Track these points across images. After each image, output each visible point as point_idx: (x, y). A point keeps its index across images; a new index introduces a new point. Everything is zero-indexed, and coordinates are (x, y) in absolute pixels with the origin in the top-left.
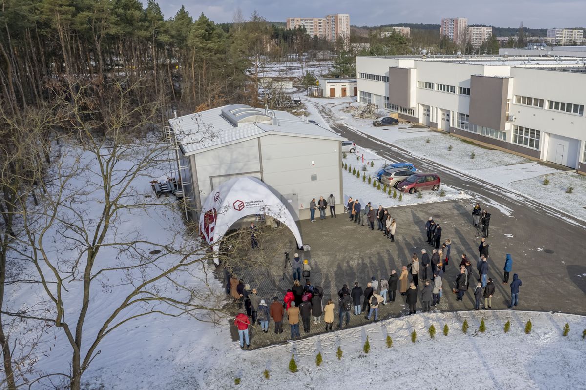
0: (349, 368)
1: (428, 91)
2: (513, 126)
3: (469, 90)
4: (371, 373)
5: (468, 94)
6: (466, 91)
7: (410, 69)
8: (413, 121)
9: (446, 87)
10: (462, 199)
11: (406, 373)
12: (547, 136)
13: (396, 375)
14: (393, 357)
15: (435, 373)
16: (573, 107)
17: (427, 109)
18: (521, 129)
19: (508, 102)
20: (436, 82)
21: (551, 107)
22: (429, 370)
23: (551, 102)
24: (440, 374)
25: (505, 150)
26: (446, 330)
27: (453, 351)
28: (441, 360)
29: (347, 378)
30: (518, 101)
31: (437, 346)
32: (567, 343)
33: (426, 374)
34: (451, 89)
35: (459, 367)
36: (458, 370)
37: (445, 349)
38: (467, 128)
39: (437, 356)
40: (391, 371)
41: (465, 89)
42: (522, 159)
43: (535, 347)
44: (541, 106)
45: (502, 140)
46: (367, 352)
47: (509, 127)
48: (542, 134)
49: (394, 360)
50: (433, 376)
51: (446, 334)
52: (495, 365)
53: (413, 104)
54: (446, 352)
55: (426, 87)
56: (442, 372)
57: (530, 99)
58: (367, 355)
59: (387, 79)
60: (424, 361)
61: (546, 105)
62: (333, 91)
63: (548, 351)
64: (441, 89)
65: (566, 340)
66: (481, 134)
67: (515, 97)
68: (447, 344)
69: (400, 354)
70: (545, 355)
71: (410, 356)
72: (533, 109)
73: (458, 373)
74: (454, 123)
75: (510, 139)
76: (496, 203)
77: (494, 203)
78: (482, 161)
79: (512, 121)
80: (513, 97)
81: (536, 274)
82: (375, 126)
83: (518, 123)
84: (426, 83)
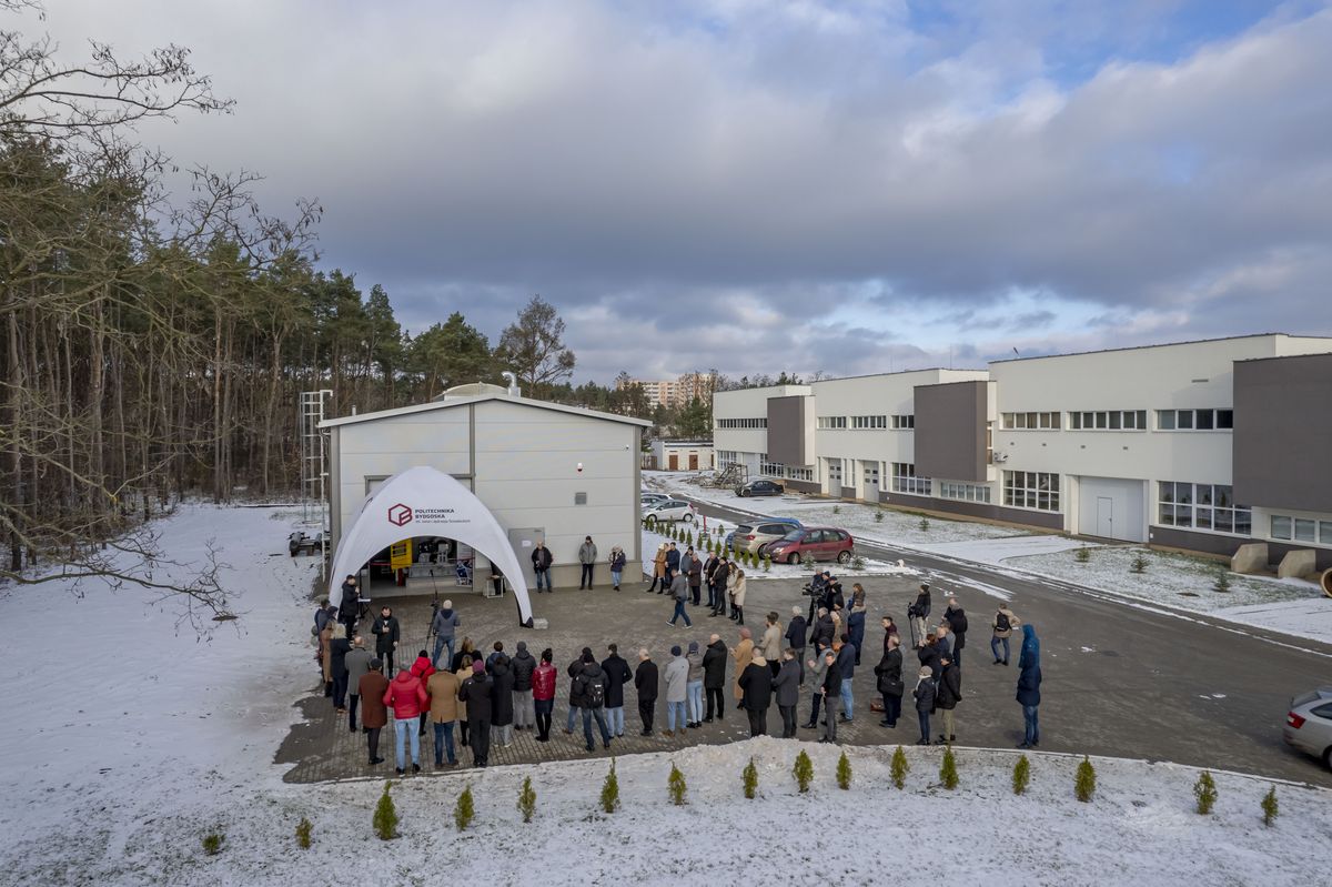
0: (544, 842)
1: (837, 433)
2: (1002, 474)
3: (911, 418)
4: (607, 856)
5: (911, 425)
6: (906, 422)
7: (803, 397)
8: (812, 491)
9: (869, 420)
10: (900, 574)
11: (711, 866)
12: (1074, 482)
13: (678, 867)
14: (681, 827)
15: (800, 870)
16: (1122, 416)
17: (835, 464)
18: (1020, 475)
19: (989, 428)
20: (849, 411)
21: (1076, 425)
22: (782, 861)
23: (1076, 416)
24: (818, 874)
25: (991, 521)
26: (843, 777)
27: (860, 822)
28: (823, 841)
29: (529, 862)
30: (1009, 424)
31: (814, 809)
32: (1219, 831)
33: (772, 870)
34: (878, 422)
35: (879, 863)
36: (874, 867)
37: (838, 818)
38: (912, 490)
39: (813, 832)
40: (665, 858)
41: (904, 418)
42: (1026, 532)
43: (1114, 832)
44: (1057, 425)
45: (983, 502)
46: (610, 809)
47: (994, 474)
48: (1064, 483)
49: (683, 833)
50: (792, 877)
51: (844, 786)
52: (993, 865)
53: (810, 458)
54: (842, 824)
55: (833, 426)
56: (822, 871)
57: (1032, 416)
58: (609, 815)
59: (765, 423)
60: (770, 839)
61: (1067, 422)
62: (674, 461)
63: (1159, 845)
64: (860, 426)
65: (1211, 825)
66: (939, 497)
67: (1001, 418)
68: (844, 807)
69: (705, 822)
70: (1152, 852)
71: (731, 827)
72: (1040, 435)
73: (871, 876)
74: (888, 483)
75: (999, 499)
76: (974, 581)
77: (970, 582)
78: (943, 533)
79: (1000, 462)
80: (998, 417)
81: (1085, 688)
82: (740, 496)
83: (1013, 466)
84: (833, 419)
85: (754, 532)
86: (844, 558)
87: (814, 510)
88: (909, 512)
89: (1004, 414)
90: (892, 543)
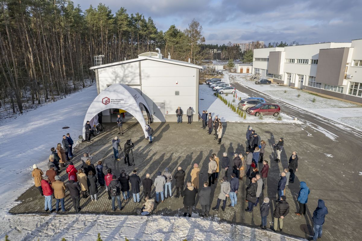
1: (292, 65)
2: (349, 83)
3: (318, 61)
5: (317, 63)
7: (281, 52)
8: (280, 83)
9: (303, 60)
10: (295, 124)
17: (290, 75)
18: (357, 84)
19: (347, 66)
20: (296, 57)
25: (341, 99)
30: (356, 64)
34: (305, 61)
38: (314, 86)
41: (315, 61)
42: (355, 105)
45: (340, 92)
47: (346, 83)
53: (281, 72)
55: (290, 62)
59: (267, 60)
62: (242, 70)
64: (299, 62)
66: (323, 89)
74: (306, 83)
75: (347, 92)
76: (323, 129)
77: (321, 130)
78: (320, 104)
79: (349, 78)
80: (352, 62)
81: (353, 200)
82: (256, 84)
83: (354, 80)
84: (290, 59)
85: (245, 103)
86: (276, 115)
87: (278, 91)
88: (311, 94)
89: (355, 60)
90: (299, 107)
